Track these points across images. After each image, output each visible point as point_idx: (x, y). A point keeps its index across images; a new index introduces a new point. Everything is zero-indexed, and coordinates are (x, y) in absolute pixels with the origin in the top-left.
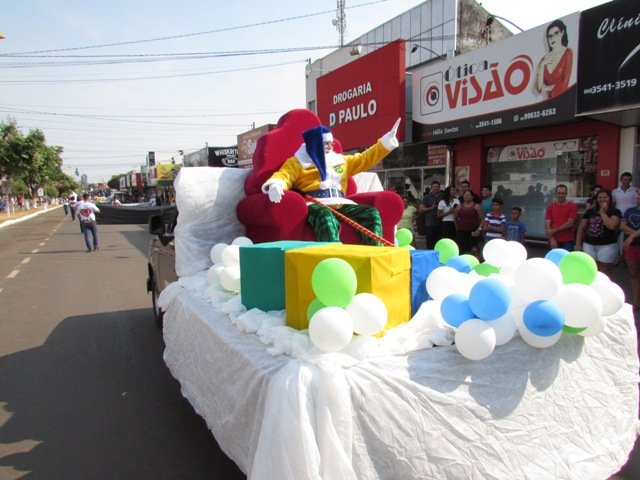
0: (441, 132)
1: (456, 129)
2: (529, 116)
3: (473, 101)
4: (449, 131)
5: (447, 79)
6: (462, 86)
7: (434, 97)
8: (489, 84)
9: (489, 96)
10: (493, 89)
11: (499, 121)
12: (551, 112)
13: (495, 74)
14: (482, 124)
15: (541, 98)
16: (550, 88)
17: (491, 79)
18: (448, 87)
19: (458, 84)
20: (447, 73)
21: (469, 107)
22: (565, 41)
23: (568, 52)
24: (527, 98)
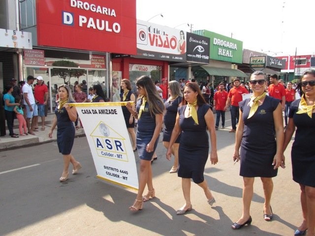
0: (147, 55)
1: (153, 56)
2: (176, 58)
3: (160, 46)
4: (150, 55)
5: (149, 31)
6: (156, 38)
7: (143, 36)
8: (165, 41)
9: (165, 46)
10: (167, 44)
11: (168, 57)
12: (181, 58)
13: (167, 38)
14: (163, 57)
15: (179, 53)
16: (181, 51)
17: (166, 40)
18: (150, 35)
19: (154, 36)
20: (149, 28)
21: (158, 47)
22: (184, 38)
23: (185, 41)
24: (176, 52)
